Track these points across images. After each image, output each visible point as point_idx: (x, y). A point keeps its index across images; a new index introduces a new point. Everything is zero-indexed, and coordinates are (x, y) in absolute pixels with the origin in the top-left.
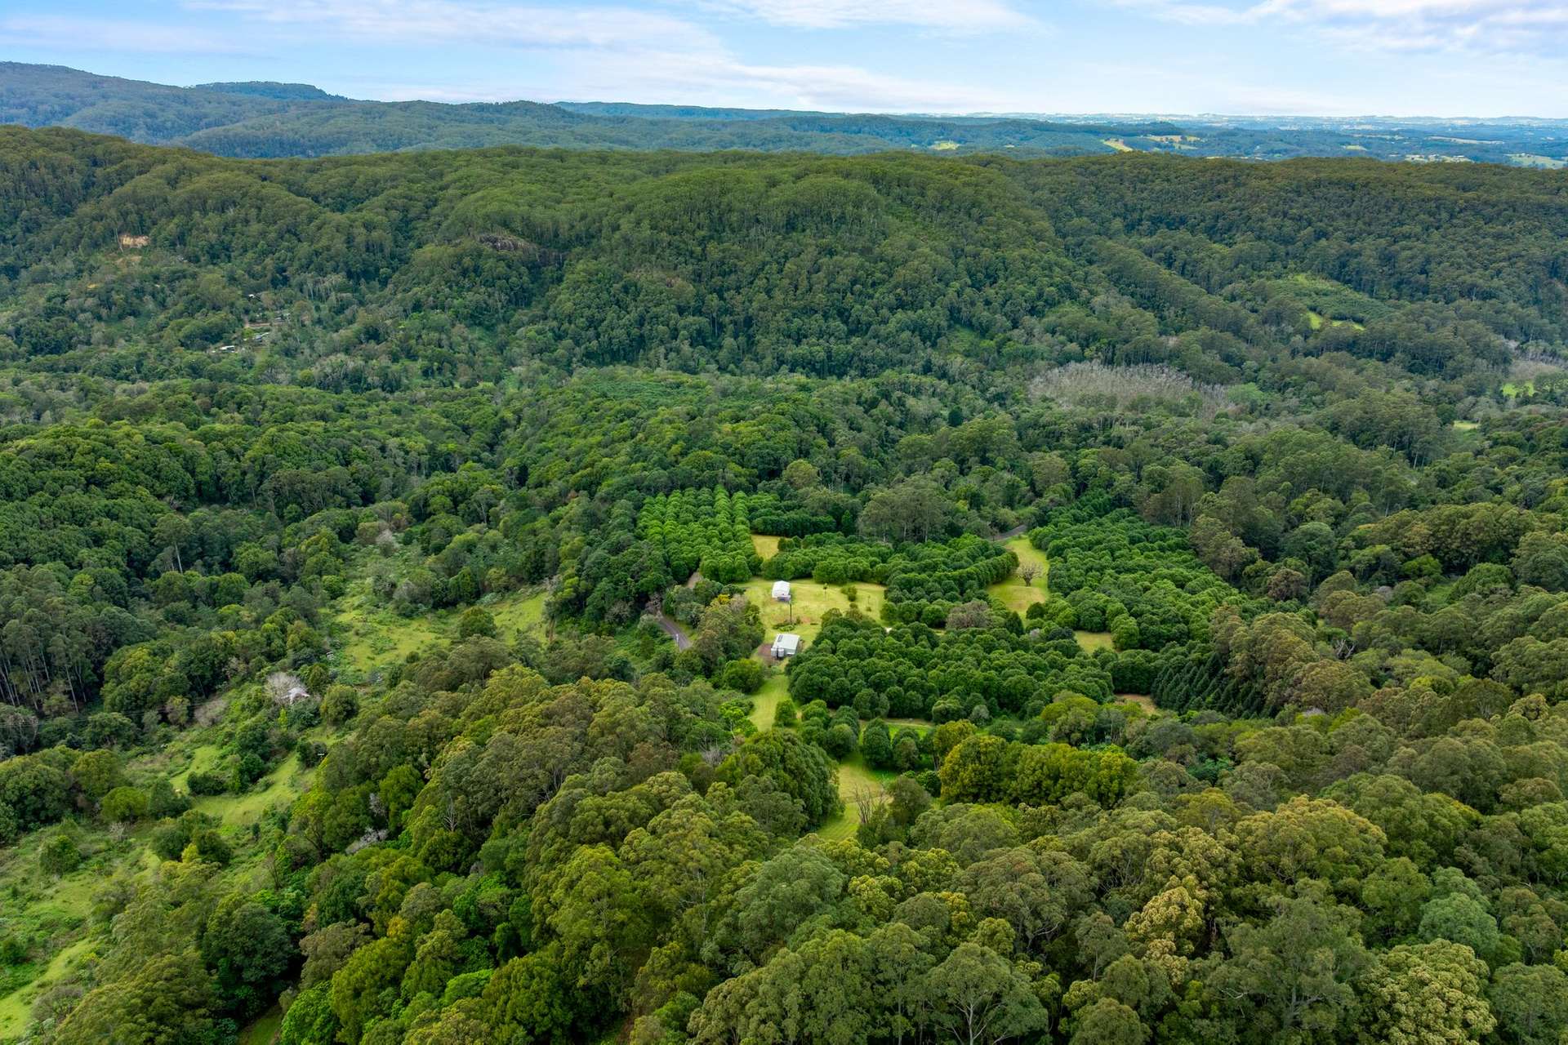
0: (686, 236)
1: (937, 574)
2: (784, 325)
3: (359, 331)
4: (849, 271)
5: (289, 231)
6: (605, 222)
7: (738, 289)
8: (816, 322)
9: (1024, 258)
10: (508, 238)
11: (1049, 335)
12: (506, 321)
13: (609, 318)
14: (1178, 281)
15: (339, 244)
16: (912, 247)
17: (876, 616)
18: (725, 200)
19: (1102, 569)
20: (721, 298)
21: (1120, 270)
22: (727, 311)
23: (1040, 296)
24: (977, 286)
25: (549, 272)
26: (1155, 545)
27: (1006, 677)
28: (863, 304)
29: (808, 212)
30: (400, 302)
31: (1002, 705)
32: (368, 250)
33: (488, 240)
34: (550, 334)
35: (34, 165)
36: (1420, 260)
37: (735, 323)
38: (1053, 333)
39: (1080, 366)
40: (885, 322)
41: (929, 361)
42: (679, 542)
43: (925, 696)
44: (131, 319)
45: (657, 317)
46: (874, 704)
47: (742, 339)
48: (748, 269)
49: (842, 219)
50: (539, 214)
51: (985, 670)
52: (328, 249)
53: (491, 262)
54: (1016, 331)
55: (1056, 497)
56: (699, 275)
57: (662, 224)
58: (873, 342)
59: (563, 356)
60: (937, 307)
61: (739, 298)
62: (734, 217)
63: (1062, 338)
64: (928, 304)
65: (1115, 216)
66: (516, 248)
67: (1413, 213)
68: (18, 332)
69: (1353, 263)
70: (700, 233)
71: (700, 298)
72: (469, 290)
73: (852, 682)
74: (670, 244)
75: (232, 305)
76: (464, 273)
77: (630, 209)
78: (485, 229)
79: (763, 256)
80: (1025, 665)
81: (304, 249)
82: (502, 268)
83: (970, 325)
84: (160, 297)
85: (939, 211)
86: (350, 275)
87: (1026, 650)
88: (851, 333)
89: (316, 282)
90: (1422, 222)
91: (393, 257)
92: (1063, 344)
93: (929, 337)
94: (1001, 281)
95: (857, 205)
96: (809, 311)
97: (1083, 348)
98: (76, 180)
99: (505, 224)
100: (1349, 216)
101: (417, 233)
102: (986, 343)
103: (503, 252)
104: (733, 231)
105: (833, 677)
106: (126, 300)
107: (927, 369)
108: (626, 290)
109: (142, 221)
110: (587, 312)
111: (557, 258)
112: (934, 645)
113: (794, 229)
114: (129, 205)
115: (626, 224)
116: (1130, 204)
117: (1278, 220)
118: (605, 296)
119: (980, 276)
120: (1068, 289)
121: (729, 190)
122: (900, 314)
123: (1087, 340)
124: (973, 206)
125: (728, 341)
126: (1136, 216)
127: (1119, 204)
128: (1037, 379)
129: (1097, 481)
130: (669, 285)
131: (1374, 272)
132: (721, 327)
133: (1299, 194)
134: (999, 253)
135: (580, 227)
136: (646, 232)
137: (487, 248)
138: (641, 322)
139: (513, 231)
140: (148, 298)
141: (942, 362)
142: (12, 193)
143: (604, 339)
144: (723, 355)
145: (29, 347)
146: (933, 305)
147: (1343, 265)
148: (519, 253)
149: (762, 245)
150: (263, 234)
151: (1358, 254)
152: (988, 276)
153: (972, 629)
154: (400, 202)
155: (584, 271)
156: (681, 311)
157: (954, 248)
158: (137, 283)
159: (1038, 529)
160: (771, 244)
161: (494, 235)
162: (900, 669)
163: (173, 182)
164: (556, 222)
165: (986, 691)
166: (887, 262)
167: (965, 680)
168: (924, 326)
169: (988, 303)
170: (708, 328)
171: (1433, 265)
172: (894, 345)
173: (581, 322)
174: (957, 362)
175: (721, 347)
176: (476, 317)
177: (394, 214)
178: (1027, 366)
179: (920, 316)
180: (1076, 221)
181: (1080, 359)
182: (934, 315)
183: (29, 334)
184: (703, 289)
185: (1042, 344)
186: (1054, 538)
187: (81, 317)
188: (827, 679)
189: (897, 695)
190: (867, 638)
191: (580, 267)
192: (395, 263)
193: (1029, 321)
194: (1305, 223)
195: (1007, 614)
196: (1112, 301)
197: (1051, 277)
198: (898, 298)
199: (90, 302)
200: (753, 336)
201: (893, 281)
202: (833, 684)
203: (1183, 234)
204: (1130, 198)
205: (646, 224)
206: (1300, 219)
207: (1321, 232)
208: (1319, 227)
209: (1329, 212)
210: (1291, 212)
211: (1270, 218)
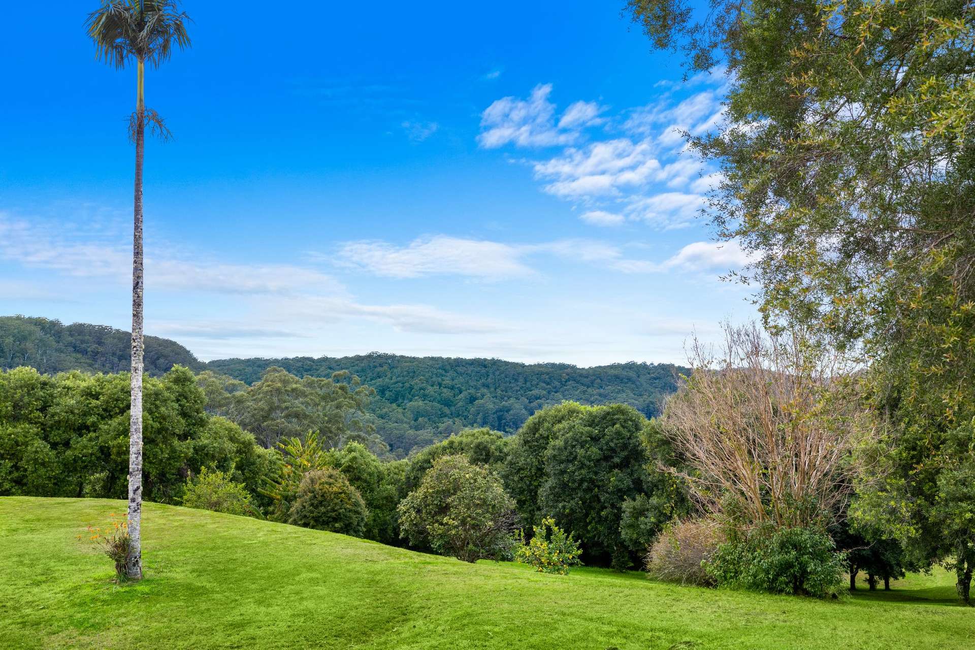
67: (534, 383)
69: (508, 416)
100: (488, 387)
133: (446, 371)
194: (457, 391)
206: (452, 388)
207: (472, 396)
208: (470, 394)
209: (472, 384)
210: (444, 382)
211: (429, 387)
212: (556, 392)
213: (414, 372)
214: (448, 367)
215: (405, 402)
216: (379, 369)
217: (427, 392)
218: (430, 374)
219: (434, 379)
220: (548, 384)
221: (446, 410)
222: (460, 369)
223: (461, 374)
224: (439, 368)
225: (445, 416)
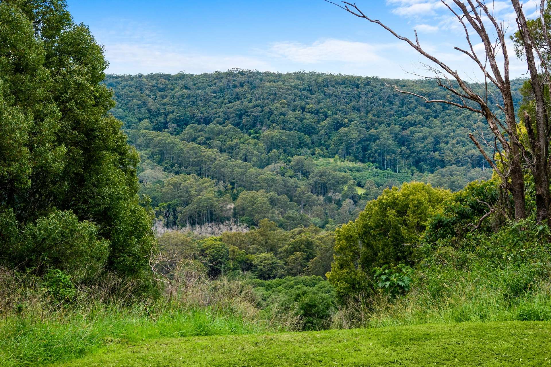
21: (161, 153)
36: (430, 140)
65: (141, 119)
67: (412, 106)
69: (374, 146)
90: (422, 113)
100: (359, 110)
116: (153, 108)
117: (298, 113)
126: (161, 119)
127: (143, 110)
131: (394, 152)
133: (311, 92)
147: (365, 149)
151: (376, 138)
171: (442, 145)
194: (322, 116)
196: (160, 175)
203: (213, 127)
204: (152, 104)
206: (317, 112)
207: (338, 122)
208: (336, 119)
209: (341, 107)
210: (308, 107)
211: (290, 112)
212: (435, 117)
213: (276, 94)
214: (314, 88)
215: (263, 128)
216: (239, 90)
217: (287, 118)
218: (293, 97)
219: (297, 103)
220: (428, 107)
221: (307, 139)
222: (328, 90)
223: (329, 96)
224: (305, 89)
225: (305, 145)
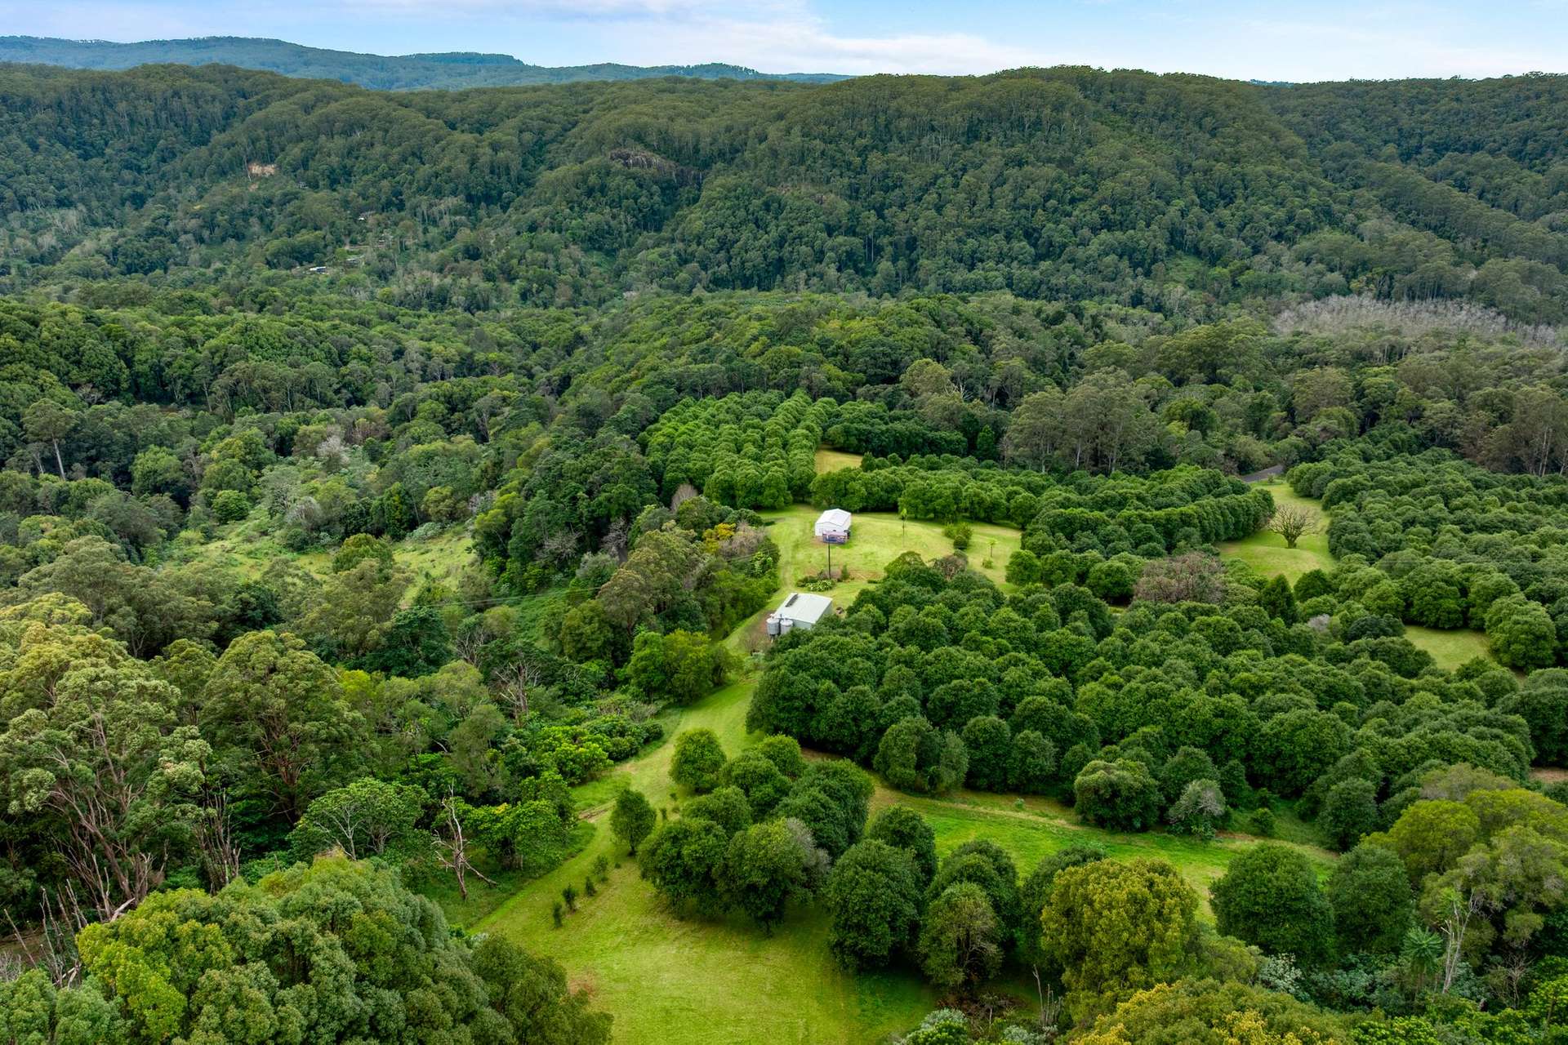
0: (843, 144)
1: (1125, 512)
2: (955, 246)
3: (458, 250)
4: (1041, 183)
5: (414, 154)
6: (751, 132)
7: (902, 206)
8: (996, 242)
9: (1270, 175)
10: (639, 153)
11: (1303, 264)
12: (629, 245)
13: (743, 238)
14: (1478, 207)
15: (462, 165)
16: (1124, 157)
17: (998, 577)
18: (894, 104)
19: (1434, 523)
20: (880, 216)
21: (1397, 195)
22: (888, 232)
23: (1290, 219)
24: (1208, 206)
25: (685, 193)
26: (1523, 493)
27: (1267, 713)
28: (1057, 223)
29: (995, 117)
30: (515, 224)
31: (1255, 780)
32: (492, 172)
33: (620, 156)
34: (674, 257)
35: (176, 94)
37: (894, 244)
38: (1308, 261)
39: (1345, 301)
40: (1084, 243)
41: (1140, 292)
42: (691, 447)
43: (1063, 745)
44: (232, 241)
45: (800, 237)
46: (926, 757)
47: (902, 263)
48: (917, 183)
49: (1037, 124)
50: (679, 127)
51: (1214, 691)
52: (449, 170)
53: (618, 179)
54: (1258, 258)
55: (1333, 424)
56: (857, 191)
57: (816, 131)
58: (1068, 267)
59: (684, 281)
60: (1154, 227)
61: (903, 216)
62: (904, 123)
63: (1320, 267)
64: (1142, 224)
65: (1386, 142)
66: (650, 165)
68: (115, 253)
70: (860, 142)
71: (853, 215)
72: (592, 210)
73: (886, 697)
74: (823, 153)
75: (333, 224)
76: (590, 193)
77: (780, 117)
78: (617, 145)
79: (937, 168)
80: (1310, 685)
81: (425, 170)
82: (631, 186)
83: (1197, 253)
84: (267, 221)
85: (1161, 121)
86: (470, 198)
87: (1308, 653)
88: (1040, 257)
89: (431, 206)
91: (520, 180)
92: (1321, 274)
93: (1140, 264)
94: (1239, 201)
95: (1058, 108)
96: (988, 230)
97: (1348, 279)
98: (217, 109)
99: (639, 138)
101: (548, 156)
102: (1218, 270)
103: (633, 170)
104: (901, 141)
105: (844, 681)
106: (230, 221)
107: (1137, 301)
108: (767, 206)
109: (270, 148)
110: (719, 232)
111: (696, 178)
112: (1102, 632)
113: (976, 138)
114: (260, 131)
115: (773, 132)
116: (1406, 127)
118: (742, 213)
119: (1212, 195)
120: (1328, 213)
121: (901, 94)
122: (1104, 235)
123: (1353, 269)
124: (1206, 115)
125: (884, 265)
128: (1286, 314)
129: (1395, 410)
130: (820, 201)
132: (879, 250)
134: (1238, 169)
135: (724, 140)
136: (796, 138)
137: (618, 165)
138: (781, 243)
139: (647, 146)
140: (253, 220)
141: (1156, 291)
142: (152, 123)
143: (736, 262)
144: (875, 281)
145: (123, 268)
146: (1148, 225)
148: (653, 170)
149: (935, 156)
150: (386, 157)
152: (1222, 196)
153: (1187, 604)
154: (536, 124)
155: (722, 186)
156: (830, 231)
157: (1179, 164)
158: (245, 206)
159: (1304, 466)
160: (947, 154)
161: (627, 151)
162: (1011, 675)
163: (308, 109)
164: (698, 137)
165: (1215, 743)
166: (1092, 174)
167: (1165, 711)
168: (1134, 250)
169: (1220, 225)
170: (862, 251)
172: (1094, 270)
173: (711, 243)
174: (1176, 292)
175: (875, 273)
176: (594, 241)
177: (527, 136)
178: (1273, 299)
179: (1132, 237)
180: (1337, 146)
181: (1346, 292)
182: (1152, 237)
183: (125, 255)
184: (858, 205)
185: (1293, 271)
186: (1334, 475)
187: (183, 238)
188: (827, 684)
189: (992, 737)
190: (954, 607)
191: (718, 183)
192: (522, 187)
193: (1273, 246)
195: (1260, 585)
196: (1387, 227)
197: (1305, 199)
198: (1104, 217)
199: (193, 223)
200: (916, 261)
201: (1098, 196)
202: (840, 698)
203: (1481, 157)
204: (1406, 122)
205: (796, 130)
